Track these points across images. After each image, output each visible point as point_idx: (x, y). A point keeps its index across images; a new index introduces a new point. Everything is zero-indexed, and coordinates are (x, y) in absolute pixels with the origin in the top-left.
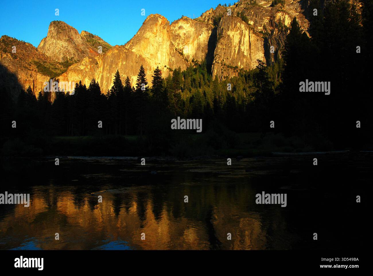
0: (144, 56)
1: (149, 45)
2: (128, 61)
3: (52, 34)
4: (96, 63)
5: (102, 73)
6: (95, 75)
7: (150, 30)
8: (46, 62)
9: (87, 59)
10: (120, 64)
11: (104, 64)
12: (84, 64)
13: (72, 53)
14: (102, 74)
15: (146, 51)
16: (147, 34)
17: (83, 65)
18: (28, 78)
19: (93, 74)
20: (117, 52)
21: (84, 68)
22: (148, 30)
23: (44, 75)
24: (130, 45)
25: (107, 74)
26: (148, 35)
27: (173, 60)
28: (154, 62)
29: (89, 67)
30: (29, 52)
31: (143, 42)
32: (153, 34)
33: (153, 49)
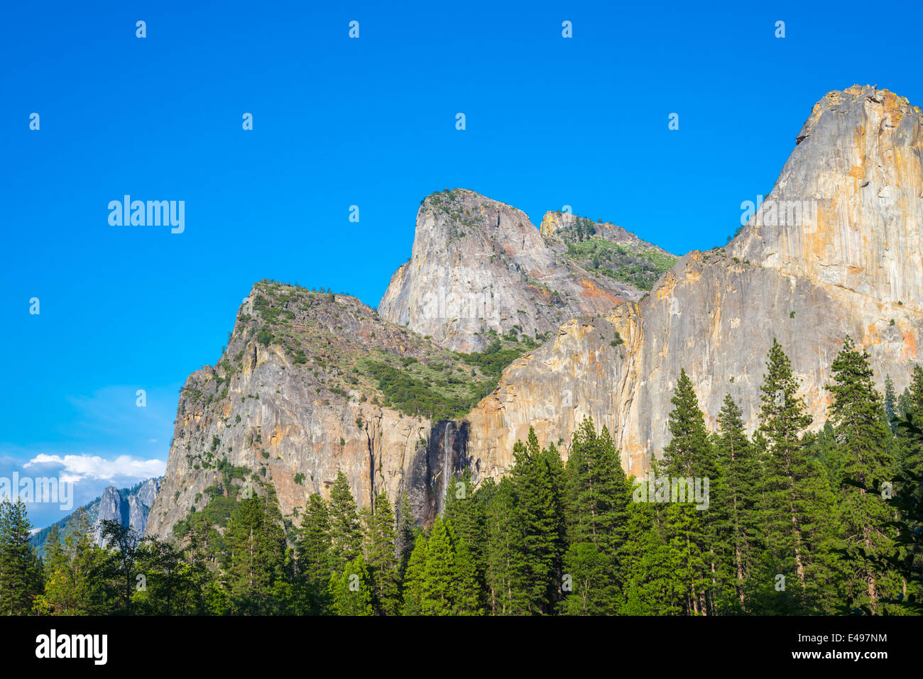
0: (819, 282)
1: (836, 228)
2: (749, 313)
3: (431, 245)
4: (613, 339)
5: (645, 378)
6: (614, 390)
7: (833, 164)
8: (416, 361)
9: (575, 327)
10: (718, 327)
11: (648, 340)
12: (563, 350)
13: (514, 311)
14: (642, 384)
15: (827, 255)
16: (824, 183)
17: (558, 353)
18: (348, 432)
19: (606, 389)
20: (697, 278)
21: (565, 367)
22: (822, 163)
23: (410, 415)
24: (749, 241)
25: (663, 379)
26: (829, 186)
28: (870, 300)
29: (584, 359)
30: (348, 331)
32: (852, 177)
33: (857, 241)
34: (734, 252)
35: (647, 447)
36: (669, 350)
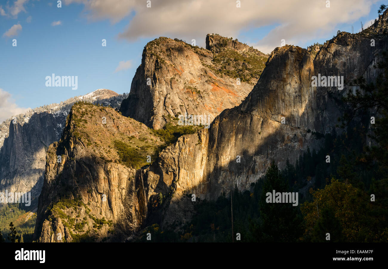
1: (276, 101)
2: (245, 133)
4: (197, 143)
7: (276, 77)
10: (234, 138)
15: (273, 110)
17: (177, 148)
22: (272, 76)
23: (128, 167)
24: (247, 104)
26: (275, 85)
27: (324, 115)
28: (288, 127)
31: (267, 98)
32: (282, 82)
33: (284, 106)
34: (242, 109)
35: (209, 181)
36: (216, 147)
